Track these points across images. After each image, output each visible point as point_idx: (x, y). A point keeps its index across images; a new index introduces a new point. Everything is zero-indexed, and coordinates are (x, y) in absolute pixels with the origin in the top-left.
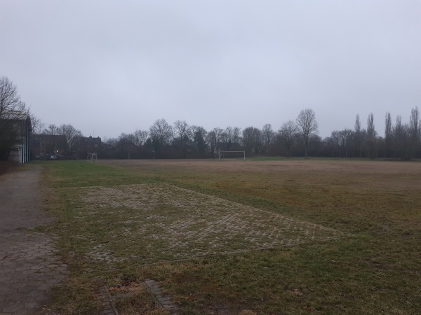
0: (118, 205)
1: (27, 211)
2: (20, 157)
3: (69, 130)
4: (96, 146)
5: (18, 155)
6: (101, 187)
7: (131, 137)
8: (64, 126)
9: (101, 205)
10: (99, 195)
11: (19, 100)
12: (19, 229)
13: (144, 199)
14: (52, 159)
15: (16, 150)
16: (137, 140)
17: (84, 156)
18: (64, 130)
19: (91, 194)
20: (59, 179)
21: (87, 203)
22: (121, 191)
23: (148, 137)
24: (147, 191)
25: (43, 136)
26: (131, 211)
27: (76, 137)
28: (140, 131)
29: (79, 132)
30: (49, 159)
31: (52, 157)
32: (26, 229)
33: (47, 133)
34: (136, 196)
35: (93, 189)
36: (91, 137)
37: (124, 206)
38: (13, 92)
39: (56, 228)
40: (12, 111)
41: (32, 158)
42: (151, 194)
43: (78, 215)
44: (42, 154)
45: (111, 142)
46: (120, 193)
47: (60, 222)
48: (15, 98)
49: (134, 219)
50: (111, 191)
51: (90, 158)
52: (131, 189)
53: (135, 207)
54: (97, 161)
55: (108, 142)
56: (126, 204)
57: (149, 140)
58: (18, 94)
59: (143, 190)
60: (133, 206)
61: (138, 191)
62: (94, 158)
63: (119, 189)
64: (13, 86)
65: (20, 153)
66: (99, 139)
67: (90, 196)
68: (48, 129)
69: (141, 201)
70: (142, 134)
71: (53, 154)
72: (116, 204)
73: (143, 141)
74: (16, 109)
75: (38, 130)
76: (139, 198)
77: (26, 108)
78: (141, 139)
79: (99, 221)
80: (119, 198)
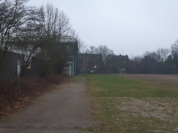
0: (147, 115)
1: (80, 114)
2: (70, 71)
3: (104, 50)
4: (124, 62)
5: (69, 70)
6: (131, 98)
7: (154, 54)
8: (101, 46)
9: (133, 114)
10: (131, 105)
11: (71, 28)
12: (76, 128)
13: (169, 111)
14: (92, 73)
15: (68, 66)
16: (159, 57)
17: (115, 71)
18: (101, 49)
19: (124, 103)
20: (98, 89)
21: (123, 111)
22: (148, 103)
23: (170, 54)
24: (171, 104)
25: (86, 55)
26: (159, 122)
27: (109, 55)
28: (162, 49)
29: (112, 51)
30: (89, 73)
31: (92, 71)
32: (80, 128)
33: (88, 52)
34: (161, 108)
35: (125, 99)
36: (120, 55)
37: (152, 117)
38: (67, 22)
39: (102, 130)
40: (67, 36)
41: (77, 71)
42: (175, 107)
43: (116, 121)
44: (85, 69)
45: (136, 59)
46: (148, 104)
47: (104, 125)
48: (68, 26)
49: (162, 129)
50: (140, 102)
51: (119, 73)
52: (156, 102)
53: (162, 119)
54: (125, 75)
55: (135, 59)
56: (154, 115)
57: (170, 57)
58: (70, 24)
59: (168, 104)
60: (160, 117)
61: (162, 104)
62: (123, 72)
63: (146, 101)
64: (67, 18)
65: (70, 68)
66: (127, 56)
67: (123, 105)
68: (90, 49)
69: (166, 113)
70: (163, 51)
71: (93, 69)
72: (145, 115)
73: (164, 57)
74: (69, 35)
75: (82, 50)
76: (164, 110)
77: (76, 34)
78: (162, 56)
79: (133, 128)
80: (147, 109)
